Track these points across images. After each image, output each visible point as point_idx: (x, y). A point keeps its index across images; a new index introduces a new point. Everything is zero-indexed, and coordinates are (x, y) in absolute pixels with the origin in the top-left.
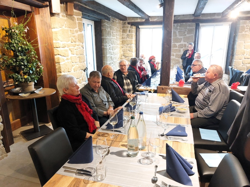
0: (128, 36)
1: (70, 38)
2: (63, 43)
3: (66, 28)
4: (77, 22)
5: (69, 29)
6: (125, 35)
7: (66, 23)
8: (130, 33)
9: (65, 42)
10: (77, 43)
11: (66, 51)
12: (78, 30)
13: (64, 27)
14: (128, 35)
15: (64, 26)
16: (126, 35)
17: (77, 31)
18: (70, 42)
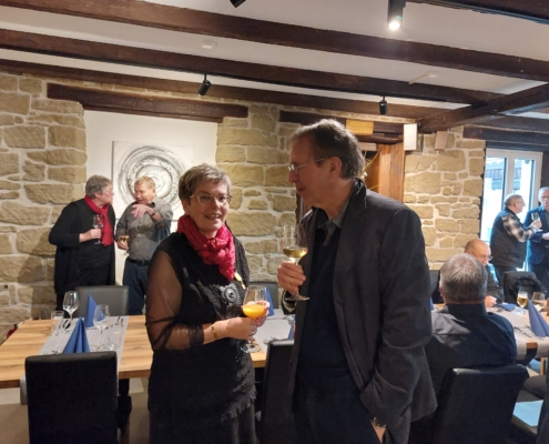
1: (442, 188)
2: (421, 195)
3: (436, 171)
4: (468, 158)
5: (443, 173)
7: (435, 163)
9: (427, 195)
10: (461, 196)
11: (428, 208)
12: (469, 172)
13: (429, 170)
15: (431, 167)
17: (465, 176)
18: (440, 195)
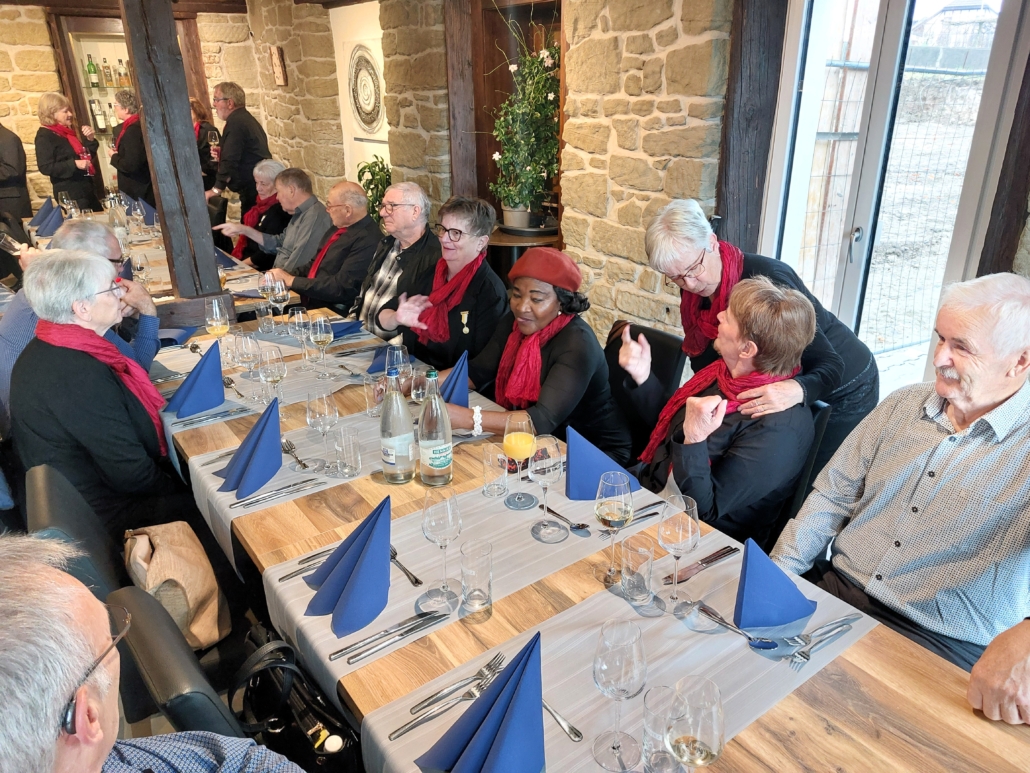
1: (624, 77)
3: (611, 34)
5: (624, 36)
7: (605, 10)
9: (593, 98)
10: (663, 97)
12: (680, 26)
13: (597, 33)
15: (600, 23)
17: (670, 37)
18: (621, 95)
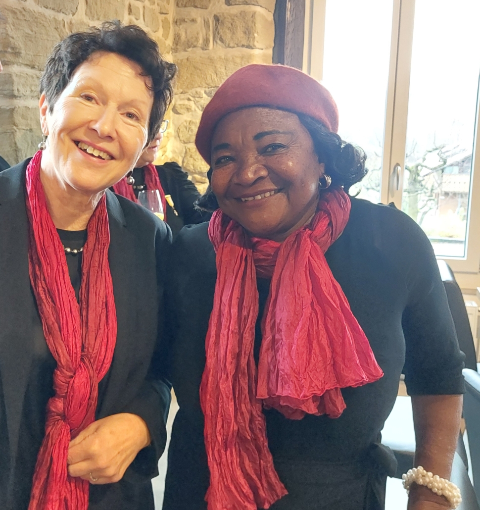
0: (216, 29)
6: (199, 20)
8: (235, 10)
14: (217, 19)
16: (206, 23)
